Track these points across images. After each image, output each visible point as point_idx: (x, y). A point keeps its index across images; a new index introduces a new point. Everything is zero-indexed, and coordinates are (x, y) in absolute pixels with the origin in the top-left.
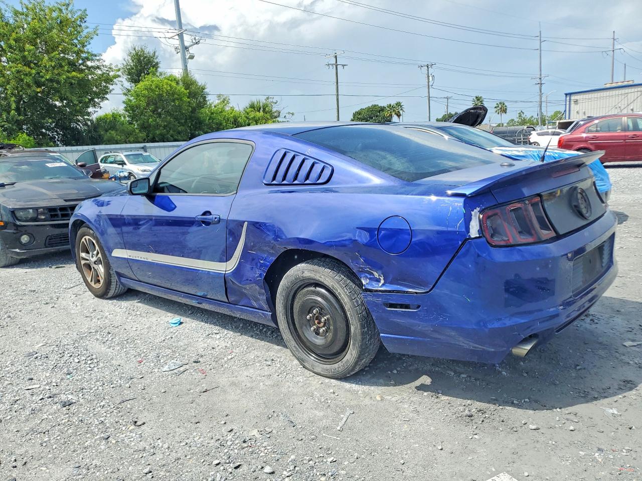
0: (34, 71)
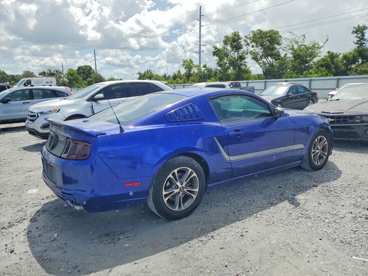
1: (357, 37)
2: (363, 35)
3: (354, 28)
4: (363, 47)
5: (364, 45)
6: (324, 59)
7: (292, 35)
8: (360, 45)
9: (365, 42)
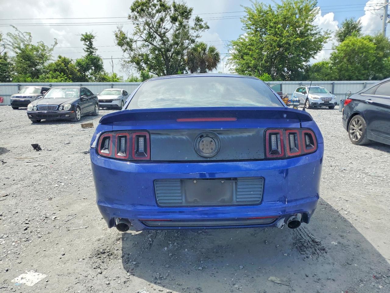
0: (278, 39)
1: (86, 45)
2: (91, 44)
3: (82, 35)
4: (93, 56)
5: (93, 53)
6: (59, 64)
7: (16, 31)
8: (89, 53)
9: (94, 51)
